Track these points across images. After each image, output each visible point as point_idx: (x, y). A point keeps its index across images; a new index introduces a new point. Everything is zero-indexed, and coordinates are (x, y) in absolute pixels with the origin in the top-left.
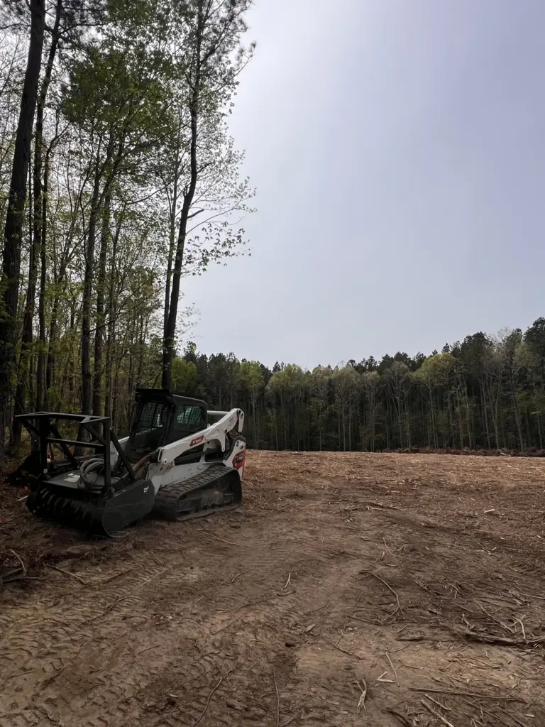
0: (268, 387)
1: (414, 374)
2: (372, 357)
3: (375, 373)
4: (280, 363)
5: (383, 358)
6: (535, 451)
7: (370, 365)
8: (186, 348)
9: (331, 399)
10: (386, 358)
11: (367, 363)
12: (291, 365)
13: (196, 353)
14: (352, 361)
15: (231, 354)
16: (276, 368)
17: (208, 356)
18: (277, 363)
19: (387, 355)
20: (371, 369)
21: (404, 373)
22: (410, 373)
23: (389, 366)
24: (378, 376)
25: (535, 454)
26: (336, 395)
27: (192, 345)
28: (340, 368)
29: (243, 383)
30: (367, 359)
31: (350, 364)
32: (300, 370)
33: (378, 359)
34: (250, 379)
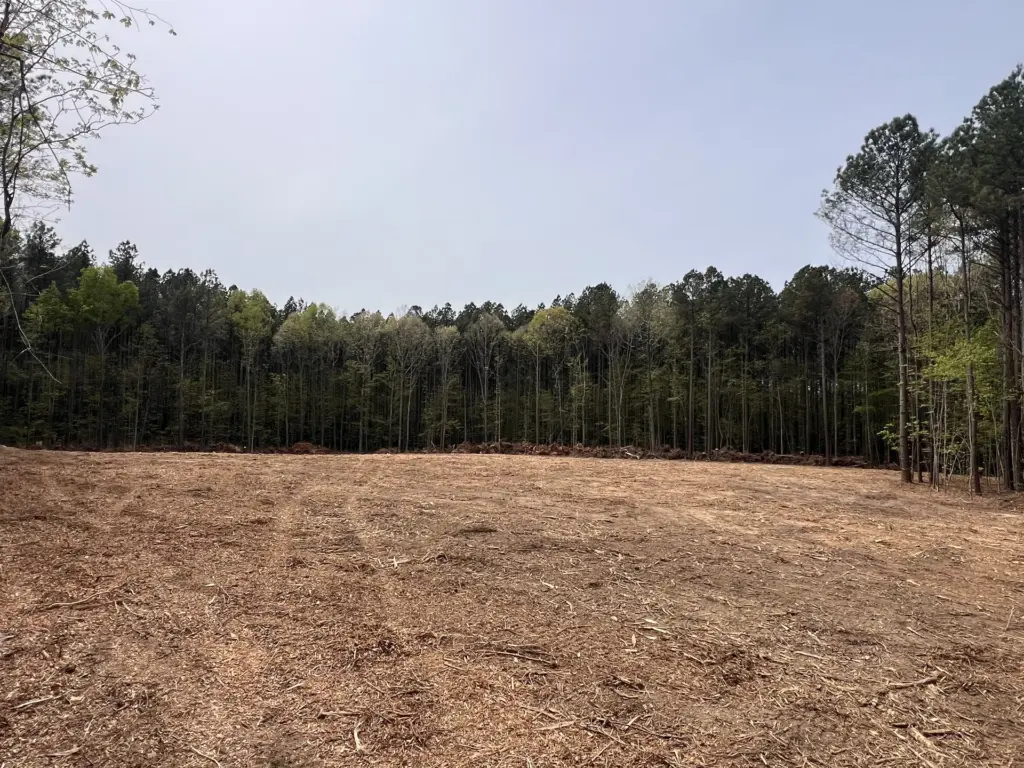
0: (277, 337)
1: (515, 335)
2: (448, 304)
3: (453, 329)
4: (296, 300)
5: (466, 307)
6: (667, 451)
7: (445, 315)
8: (114, 251)
9: (380, 365)
10: (470, 308)
11: (440, 313)
12: (318, 304)
13: (135, 262)
14: (416, 308)
15: (209, 272)
16: (290, 308)
17: (161, 273)
18: (292, 299)
19: (472, 304)
20: (447, 322)
21: (498, 331)
22: (508, 333)
23: (476, 320)
24: (458, 334)
25: (670, 454)
26: (389, 359)
27: (128, 249)
28: (398, 317)
29: (231, 325)
30: (440, 307)
31: (414, 312)
32: (331, 314)
33: (458, 308)
34: (246, 319)
